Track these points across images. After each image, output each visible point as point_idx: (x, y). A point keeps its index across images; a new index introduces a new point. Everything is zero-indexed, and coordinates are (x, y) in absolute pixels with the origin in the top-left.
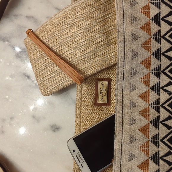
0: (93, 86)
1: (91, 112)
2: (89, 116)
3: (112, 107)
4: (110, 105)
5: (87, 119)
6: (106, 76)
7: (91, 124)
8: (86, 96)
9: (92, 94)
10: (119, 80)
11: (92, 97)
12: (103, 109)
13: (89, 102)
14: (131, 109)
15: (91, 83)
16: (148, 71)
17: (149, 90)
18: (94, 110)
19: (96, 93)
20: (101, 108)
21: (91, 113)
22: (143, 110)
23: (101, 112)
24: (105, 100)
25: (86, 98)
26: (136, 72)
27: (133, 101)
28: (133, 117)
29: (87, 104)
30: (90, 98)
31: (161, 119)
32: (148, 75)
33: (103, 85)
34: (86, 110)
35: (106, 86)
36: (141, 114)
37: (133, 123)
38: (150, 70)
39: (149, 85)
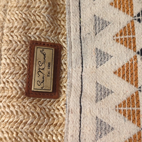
0: (24, 55)
1: (17, 112)
2: (11, 120)
3: (63, 100)
4: (58, 97)
5: (6, 127)
6: (50, 39)
7: (15, 139)
8: (7, 77)
9: (20, 72)
10: (73, 44)
11: (20, 78)
12: (43, 105)
13: (14, 89)
14: (97, 101)
15: (19, 50)
16: (130, 18)
17: (135, 58)
18: (24, 106)
19: (29, 70)
20: (40, 103)
21: (15, 113)
22: (124, 102)
23: (39, 112)
24: (48, 85)
25: (8, 82)
26: (105, 24)
27: (103, 84)
28: (102, 119)
29: (10, 94)
30: (16, 82)
32: (131, 27)
33: (44, 55)
34: (6, 107)
35: (51, 57)
36: (120, 111)
37: (103, 133)
38: (132, 15)
39: (135, 47)
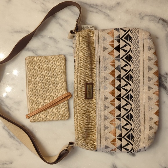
0: (84, 87)
3: (94, 100)
6: (91, 82)
9: (83, 92)
14: (104, 101)
17: (115, 89)
19: (86, 92)
20: (89, 101)
22: (112, 101)
25: (80, 95)
27: (106, 96)
28: (106, 105)
31: (122, 106)
32: (114, 80)
35: (91, 88)
36: (110, 103)
37: (106, 108)
39: (115, 86)
